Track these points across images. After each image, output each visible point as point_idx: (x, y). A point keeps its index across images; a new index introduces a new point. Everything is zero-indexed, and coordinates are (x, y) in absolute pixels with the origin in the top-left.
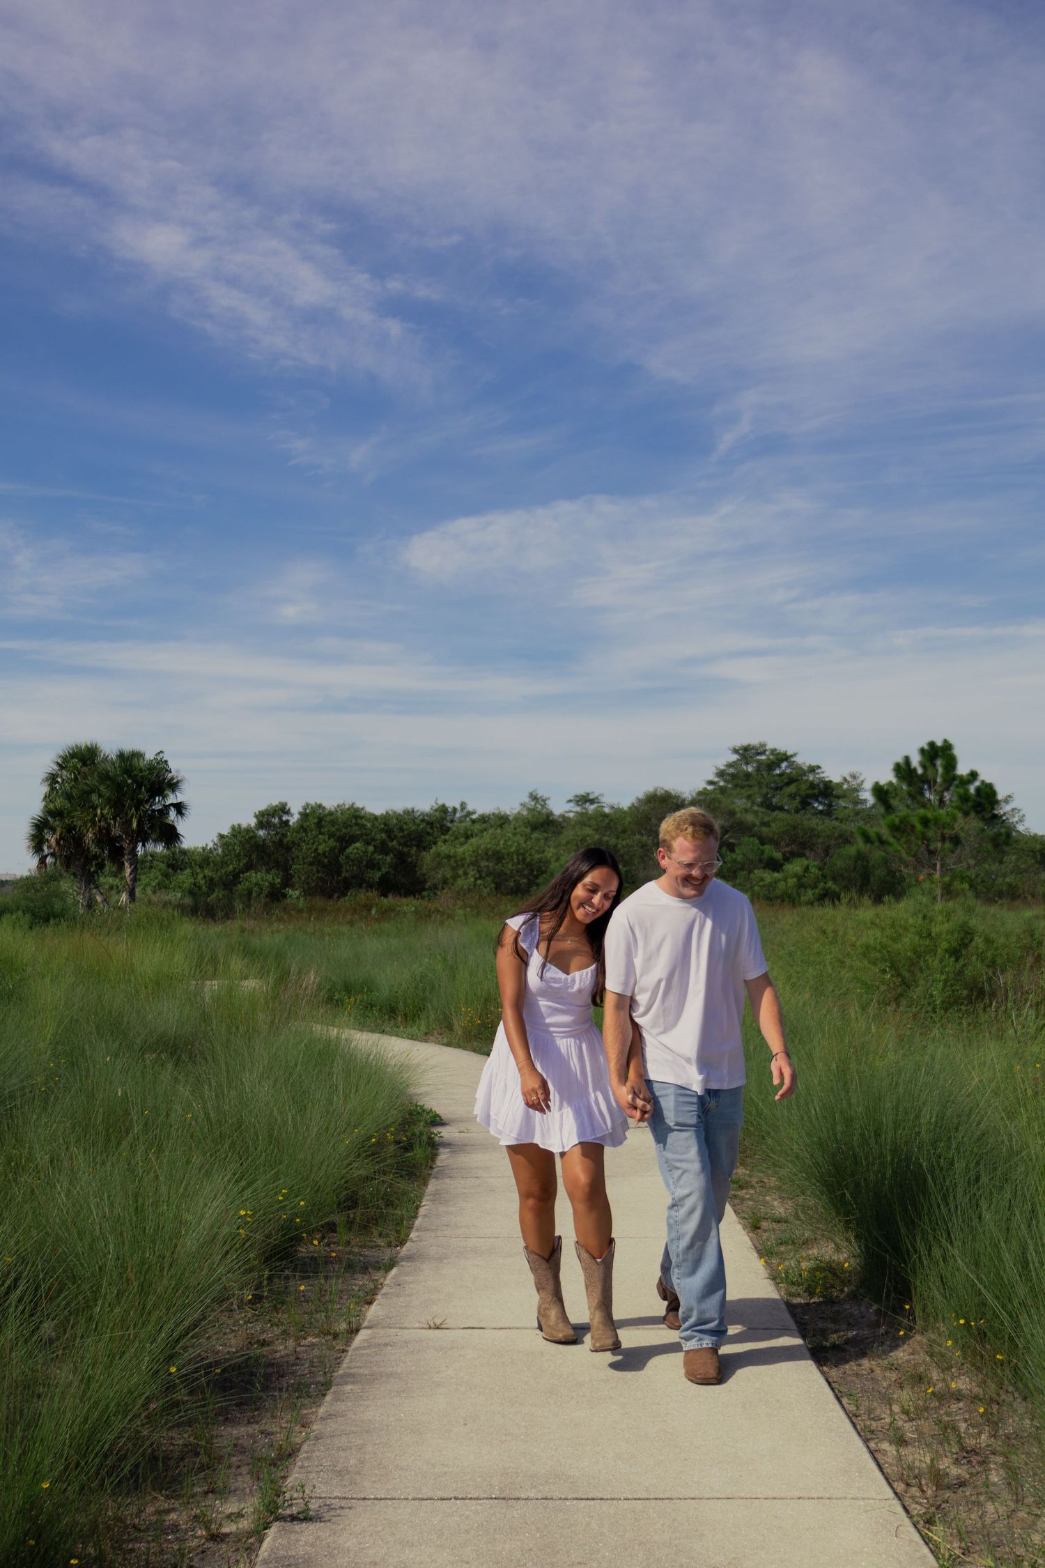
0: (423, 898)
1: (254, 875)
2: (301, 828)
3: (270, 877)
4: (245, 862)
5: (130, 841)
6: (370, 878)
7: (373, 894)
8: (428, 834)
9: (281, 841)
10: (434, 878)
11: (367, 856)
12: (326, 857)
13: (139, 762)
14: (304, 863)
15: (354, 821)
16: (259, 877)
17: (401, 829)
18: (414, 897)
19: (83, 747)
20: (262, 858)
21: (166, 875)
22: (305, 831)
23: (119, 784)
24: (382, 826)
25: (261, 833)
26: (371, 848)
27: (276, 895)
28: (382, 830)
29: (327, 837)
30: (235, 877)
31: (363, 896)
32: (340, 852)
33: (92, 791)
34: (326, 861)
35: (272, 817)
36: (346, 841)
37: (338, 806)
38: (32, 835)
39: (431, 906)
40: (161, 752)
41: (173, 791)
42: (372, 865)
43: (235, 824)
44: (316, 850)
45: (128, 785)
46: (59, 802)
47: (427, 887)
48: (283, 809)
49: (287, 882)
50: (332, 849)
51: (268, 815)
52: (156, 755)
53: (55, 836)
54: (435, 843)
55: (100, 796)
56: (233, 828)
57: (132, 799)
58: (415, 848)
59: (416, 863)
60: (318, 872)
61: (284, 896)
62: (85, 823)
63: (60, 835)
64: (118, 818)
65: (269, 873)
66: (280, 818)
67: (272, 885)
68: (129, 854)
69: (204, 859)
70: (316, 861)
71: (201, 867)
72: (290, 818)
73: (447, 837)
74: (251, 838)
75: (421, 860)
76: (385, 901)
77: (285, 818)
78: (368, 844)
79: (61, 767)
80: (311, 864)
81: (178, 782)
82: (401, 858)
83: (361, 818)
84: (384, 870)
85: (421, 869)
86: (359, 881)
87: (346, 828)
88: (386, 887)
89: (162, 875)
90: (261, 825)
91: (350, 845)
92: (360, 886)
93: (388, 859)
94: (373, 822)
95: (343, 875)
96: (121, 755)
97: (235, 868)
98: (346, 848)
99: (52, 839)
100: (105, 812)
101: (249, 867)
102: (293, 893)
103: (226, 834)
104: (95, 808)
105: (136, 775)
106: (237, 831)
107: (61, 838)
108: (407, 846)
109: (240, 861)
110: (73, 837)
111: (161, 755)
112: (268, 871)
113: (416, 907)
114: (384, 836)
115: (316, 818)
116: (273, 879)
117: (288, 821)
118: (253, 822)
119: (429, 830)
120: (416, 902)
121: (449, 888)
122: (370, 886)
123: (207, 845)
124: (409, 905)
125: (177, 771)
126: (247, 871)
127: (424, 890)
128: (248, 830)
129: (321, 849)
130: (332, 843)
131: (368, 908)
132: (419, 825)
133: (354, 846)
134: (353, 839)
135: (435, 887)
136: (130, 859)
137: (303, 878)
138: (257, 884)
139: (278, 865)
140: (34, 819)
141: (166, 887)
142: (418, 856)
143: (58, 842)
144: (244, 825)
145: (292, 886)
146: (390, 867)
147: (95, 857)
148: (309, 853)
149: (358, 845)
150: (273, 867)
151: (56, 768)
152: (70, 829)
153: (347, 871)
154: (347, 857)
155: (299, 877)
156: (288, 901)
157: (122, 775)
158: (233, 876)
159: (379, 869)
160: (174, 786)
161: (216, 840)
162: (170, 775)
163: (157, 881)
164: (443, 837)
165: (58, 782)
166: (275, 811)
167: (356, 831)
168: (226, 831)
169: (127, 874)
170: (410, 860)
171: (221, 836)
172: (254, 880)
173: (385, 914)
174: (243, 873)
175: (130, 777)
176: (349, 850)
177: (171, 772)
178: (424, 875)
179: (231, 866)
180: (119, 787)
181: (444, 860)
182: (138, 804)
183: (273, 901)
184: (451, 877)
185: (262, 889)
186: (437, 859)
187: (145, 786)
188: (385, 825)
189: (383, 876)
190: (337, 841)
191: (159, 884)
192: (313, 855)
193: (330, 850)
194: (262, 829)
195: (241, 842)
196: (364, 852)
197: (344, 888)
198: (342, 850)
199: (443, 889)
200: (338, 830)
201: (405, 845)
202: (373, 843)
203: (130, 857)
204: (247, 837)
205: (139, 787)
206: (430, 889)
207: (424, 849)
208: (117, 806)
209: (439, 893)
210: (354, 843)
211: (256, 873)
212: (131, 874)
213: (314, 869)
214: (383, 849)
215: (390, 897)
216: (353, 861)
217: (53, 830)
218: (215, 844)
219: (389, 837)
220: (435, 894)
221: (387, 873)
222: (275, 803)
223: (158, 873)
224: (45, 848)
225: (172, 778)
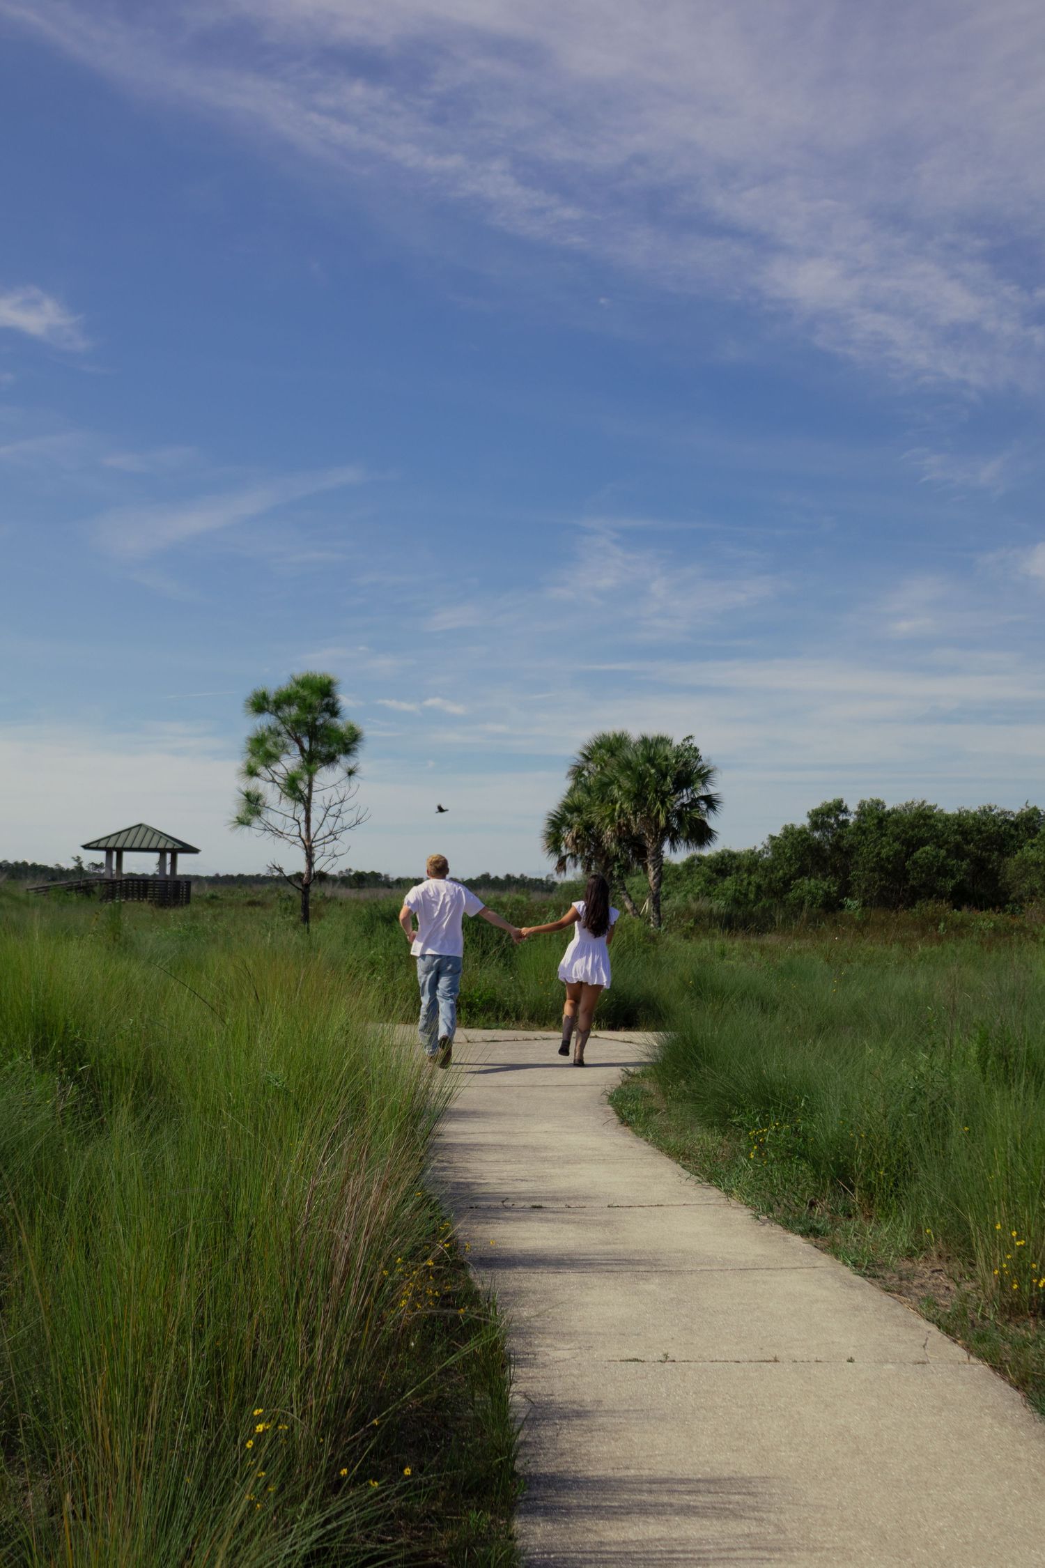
0: (1005, 911)
1: (806, 882)
2: (860, 829)
3: (825, 885)
4: (797, 866)
5: (654, 839)
6: (941, 886)
7: (944, 906)
8: (1012, 837)
9: (838, 842)
10: (1020, 888)
11: (938, 861)
12: (890, 862)
13: (664, 750)
14: (864, 869)
15: (922, 821)
16: (812, 884)
17: (980, 832)
18: (994, 909)
19: (611, 738)
20: (817, 863)
21: (710, 881)
22: (864, 833)
23: (640, 775)
24: (956, 827)
25: (817, 835)
26: (943, 852)
27: (832, 905)
28: (956, 832)
29: (891, 840)
30: (787, 883)
31: (928, 907)
32: (906, 857)
33: (611, 783)
34: (890, 866)
35: (826, 816)
36: (912, 845)
37: (907, 805)
38: (550, 833)
39: (1016, 922)
40: (691, 737)
41: (704, 783)
42: (944, 872)
43: (788, 824)
44: (879, 854)
45: (650, 775)
46: (580, 796)
47: (1011, 898)
48: (839, 807)
49: (845, 890)
50: (897, 853)
51: (823, 814)
52: (684, 740)
53: (571, 834)
54: (1021, 847)
55: (620, 787)
56: (786, 828)
57: (656, 791)
58: (996, 853)
59: (998, 870)
60: (881, 880)
61: (842, 906)
62: (603, 819)
63: (577, 833)
64: (639, 813)
65: (825, 880)
66: (836, 817)
67: (827, 894)
68: (653, 855)
69: (752, 862)
70: (880, 867)
71: (750, 872)
72: (848, 818)
73: (1035, 841)
74: (806, 839)
75: (1004, 867)
76: (958, 915)
77: (841, 817)
78: (940, 847)
79: (588, 759)
80: (873, 870)
81: (709, 772)
82: (980, 864)
83: (930, 817)
84: (959, 878)
85: (1004, 877)
86: (929, 891)
87: (913, 830)
88: (960, 898)
89: (705, 881)
90: (815, 826)
91: (918, 849)
92: (930, 897)
93: (964, 865)
94: (945, 822)
95: (910, 883)
96: (644, 741)
97: (785, 874)
98: (914, 851)
99: (568, 835)
100: (625, 806)
101: (802, 872)
102: (853, 904)
103: (778, 836)
104: (614, 802)
105: (660, 764)
106: (789, 832)
107: (578, 837)
108: (987, 850)
109: (791, 866)
110: (592, 836)
111: (691, 741)
112: (824, 878)
113: (995, 922)
114: (959, 838)
115: (875, 816)
116: (829, 887)
117: (847, 821)
118: (806, 822)
119: (1013, 832)
120: (995, 916)
121: (1038, 901)
122: (941, 896)
123: (755, 848)
124: (986, 920)
125: (708, 760)
126: (799, 878)
127: (1008, 902)
128: (802, 831)
129: (884, 852)
130: (897, 846)
131: (935, 921)
132: (1000, 826)
133: (921, 850)
134: (922, 842)
135: (1020, 899)
136: (653, 861)
137: (863, 887)
138: (809, 892)
139: (835, 871)
140: (551, 814)
141: (709, 894)
142: (1001, 862)
143: (574, 840)
144: (798, 826)
145: (851, 895)
146: (966, 873)
147: (616, 858)
148: (870, 857)
149: (927, 848)
150: (830, 874)
151: (581, 759)
152: (588, 826)
153: (914, 879)
154: (915, 863)
155: (859, 885)
156: (845, 912)
157: (644, 764)
158: (783, 883)
159: (953, 877)
160: (704, 776)
161: (766, 842)
162: (700, 764)
163: (699, 887)
164: (1030, 841)
165: (583, 775)
166: (830, 810)
167: (924, 833)
168: (778, 832)
169: (651, 878)
170: (991, 866)
171: (772, 838)
172: (806, 888)
173: (959, 929)
174: (795, 879)
175: (653, 766)
176: (917, 854)
177: (700, 760)
178: (1009, 884)
179: (781, 871)
180: (641, 777)
181: (1032, 868)
182: (663, 797)
183: (827, 912)
184: (1040, 887)
185: (815, 899)
186: (1023, 866)
187: (671, 777)
188: (960, 826)
189: (958, 885)
190: (903, 844)
191: (702, 890)
192: (875, 859)
193: (895, 855)
194: (818, 830)
195: (792, 844)
196: (935, 857)
197: (912, 897)
198: (909, 855)
199: (1031, 901)
200: (904, 831)
201: (984, 849)
202: (946, 846)
203: (653, 858)
204: (799, 839)
205: (664, 776)
206: (1015, 901)
207: (1008, 854)
208: (639, 798)
209: (1026, 906)
210: (923, 846)
211: (809, 879)
212: (654, 878)
213: (876, 875)
214: (958, 852)
215: (965, 909)
216: (921, 867)
217: (570, 826)
218: (765, 847)
219: (965, 839)
220: (1021, 907)
221: (962, 881)
222: (830, 801)
223: (701, 879)
224: (563, 848)
225: (703, 767)
